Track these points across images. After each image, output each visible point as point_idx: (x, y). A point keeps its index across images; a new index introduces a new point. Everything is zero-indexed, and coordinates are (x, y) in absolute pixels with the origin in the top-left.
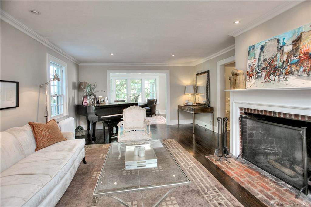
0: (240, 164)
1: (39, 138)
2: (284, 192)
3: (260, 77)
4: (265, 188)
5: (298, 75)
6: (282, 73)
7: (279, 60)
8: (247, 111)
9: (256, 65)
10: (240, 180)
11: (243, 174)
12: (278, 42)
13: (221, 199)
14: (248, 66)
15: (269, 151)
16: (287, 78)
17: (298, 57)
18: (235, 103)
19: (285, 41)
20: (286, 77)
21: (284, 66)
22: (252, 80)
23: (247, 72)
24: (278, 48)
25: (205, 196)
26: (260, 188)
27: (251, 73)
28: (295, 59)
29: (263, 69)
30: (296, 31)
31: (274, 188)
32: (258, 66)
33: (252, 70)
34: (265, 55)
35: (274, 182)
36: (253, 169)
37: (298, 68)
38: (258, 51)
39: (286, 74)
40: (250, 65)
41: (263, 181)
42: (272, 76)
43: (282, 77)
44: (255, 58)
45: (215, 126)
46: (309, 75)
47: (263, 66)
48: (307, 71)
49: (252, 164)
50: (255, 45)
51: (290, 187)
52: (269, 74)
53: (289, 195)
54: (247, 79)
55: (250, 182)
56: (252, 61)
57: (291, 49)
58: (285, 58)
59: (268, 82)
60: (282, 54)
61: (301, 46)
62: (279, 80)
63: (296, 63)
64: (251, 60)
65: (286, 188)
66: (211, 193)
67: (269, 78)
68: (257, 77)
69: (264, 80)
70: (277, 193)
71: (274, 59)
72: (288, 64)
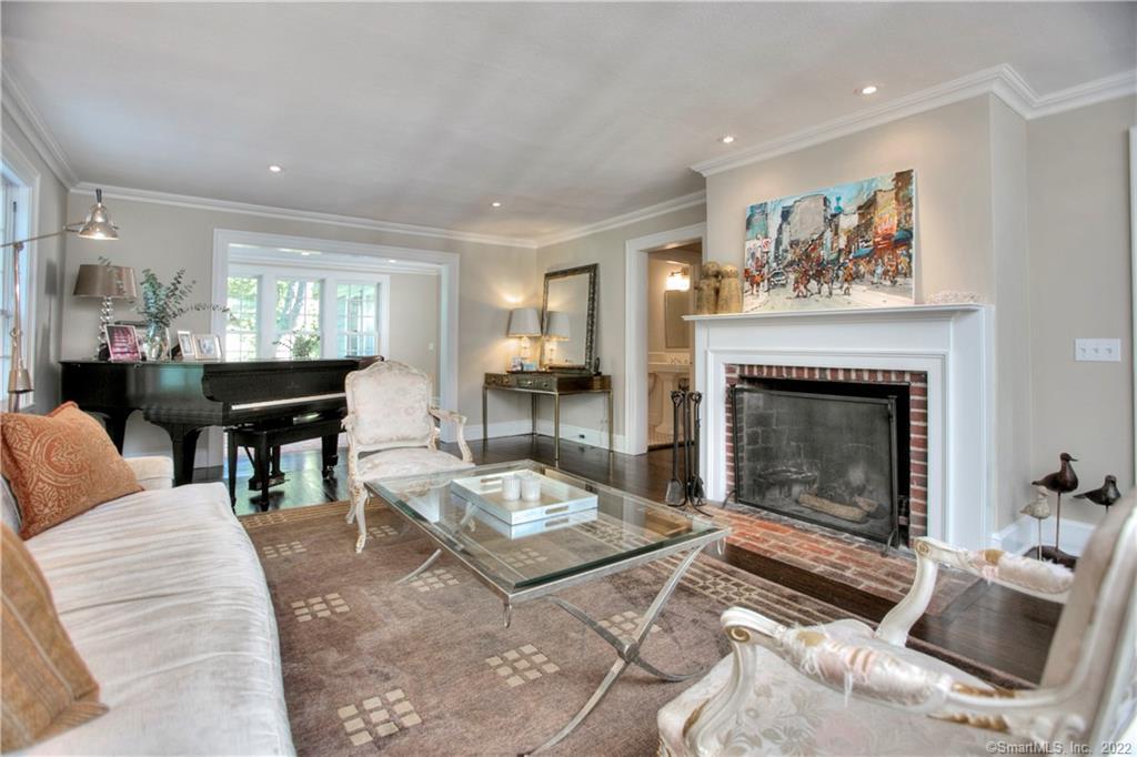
0: (737, 515)
1: (39, 480)
2: (858, 550)
3: (783, 285)
4: (820, 553)
5: (873, 283)
6: (838, 277)
7: (829, 245)
8: (746, 373)
9: (772, 255)
10: (759, 548)
11: (758, 535)
12: (825, 204)
13: (747, 590)
14: (746, 256)
15: (795, 476)
16: (848, 288)
17: (871, 243)
18: (714, 352)
19: (841, 204)
20: (846, 285)
21: (841, 261)
22: (760, 293)
23: (746, 271)
24: (826, 218)
25: (707, 592)
26: (813, 555)
27: (756, 273)
28: (863, 248)
29: (791, 264)
30: (865, 185)
31: (837, 548)
32: (776, 257)
33: (760, 267)
34: (793, 231)
35: (830, 538)
36: (774, 521)
37: (872, 266)
38: (775, 220)
39: (846, 280)
40: (753, 254)
41: (810, 540)
42: (813, 282)
43: (836, 285)
44: (766, 237)
45: (618, 433)
46: (894, 283)
47: (790, 257)
48: (891, 273)
49: (765, 512)
50: (766, 204)
51: (863, 540)
52: (804, 278)
53: (868, 554)
54: (746, 289)
55: (783, 548)
56: (758, 243)
57: (856, 223)
58: (842, 242)
59: (805, 297)
60: (836, 234)
61: (876, 219)
62: (831, 293)
63: (868, 255)
64: (756, 241)
65: (857, 545)
66: (715, 584)
67: (805, 287)
68: (776, 285)
69: (791, 291)
70: (848, 556)
71: (816, 243)
72: (851, 257)
